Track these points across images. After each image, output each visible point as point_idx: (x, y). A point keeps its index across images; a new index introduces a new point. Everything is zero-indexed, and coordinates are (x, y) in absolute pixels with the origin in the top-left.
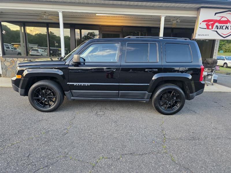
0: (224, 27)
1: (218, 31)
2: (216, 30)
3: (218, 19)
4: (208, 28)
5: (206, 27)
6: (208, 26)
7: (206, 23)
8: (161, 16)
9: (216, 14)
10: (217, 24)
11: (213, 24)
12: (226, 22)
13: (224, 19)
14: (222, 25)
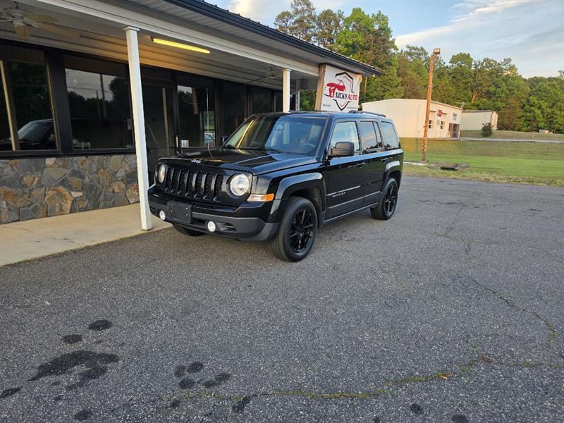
0: (341, 95)
1: (338, 99)
2: (336, 99)
3: (337, 83)
4: (330, 96)
5: (328, 94)
6: (330, 91)
7: (329, 88)
8: (286, 68)
9: (337, 75)
10: (336, 91)
11: (334, 90)
12: (342, 88)
13: (341, 84)
14: (340, 92)
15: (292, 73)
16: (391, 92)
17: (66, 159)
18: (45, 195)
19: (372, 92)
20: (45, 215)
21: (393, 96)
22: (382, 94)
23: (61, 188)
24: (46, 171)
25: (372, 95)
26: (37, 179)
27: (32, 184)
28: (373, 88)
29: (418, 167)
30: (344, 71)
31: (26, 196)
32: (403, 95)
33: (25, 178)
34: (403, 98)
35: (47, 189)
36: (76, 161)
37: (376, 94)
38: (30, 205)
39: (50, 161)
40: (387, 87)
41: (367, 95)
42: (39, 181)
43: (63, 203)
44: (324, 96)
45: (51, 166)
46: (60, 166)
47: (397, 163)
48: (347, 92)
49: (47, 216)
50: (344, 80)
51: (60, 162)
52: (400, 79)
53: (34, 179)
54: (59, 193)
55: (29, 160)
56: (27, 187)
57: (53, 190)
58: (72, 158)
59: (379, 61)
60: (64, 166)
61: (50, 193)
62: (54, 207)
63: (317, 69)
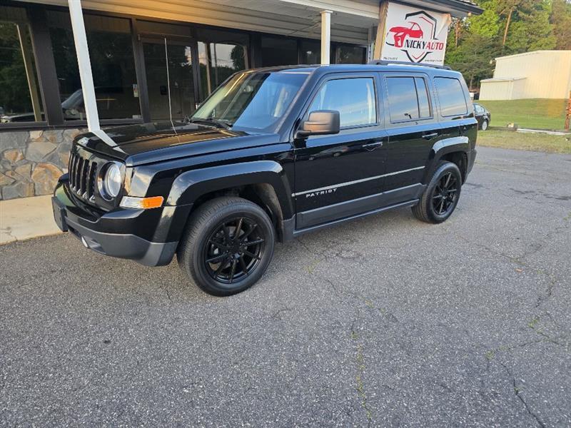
0: (416, 44)
1: (409, 50)
2: (406, 49)
3: (408, 26)
4: (396, 45)
5: (393, 42)
6: (396, 38)
7: (394, 33)
8: (324, 10)
9: (408, 15)
10: (407, 37)
11: (403, 37)
12: (418, 34)
13: (416, 28)
14: (414, 39)
15: (335, 15)
16: (539, 43)
17: (56, 131)
18: (31, 172)
19: (513, 44)
20: (32, 194)
21: (540, 47)
22: (526, 45)
23: (49, 165)
24: (31, 145)
25: (512, 47)
26: (20, 154)
27: (14, 160)
28: (515, 39)
29: (553, 136)
30: (420, 10)
31: (8, 173)
32: (555, 45)
33: (5, 154)
34: (555, 49)
35: (34, 165)
36: (67, 135)
37: (518, 46)
38: (13, 183)
39: (35, 135)
40: (533, 37)
41: (506, 48)
42: (24, 157)
43: (52, 181)
44: (385, 45)
45: (37, 140)
46: (47, 140)
47: (464, 140)
48: (426, 38)
49: (35, 195)
50: (421, 22)
51: (48, 134)
52: (553, 26)
53: (17, 154)
54: (47, 170)
55: (10, 133)
56: (10, 163)
57: (40, 166)
58: (62, 131)
59: (525, 5)
60: (52, 140)
61: (37, 170)
62: (43, 185)
63: (378, 8)
